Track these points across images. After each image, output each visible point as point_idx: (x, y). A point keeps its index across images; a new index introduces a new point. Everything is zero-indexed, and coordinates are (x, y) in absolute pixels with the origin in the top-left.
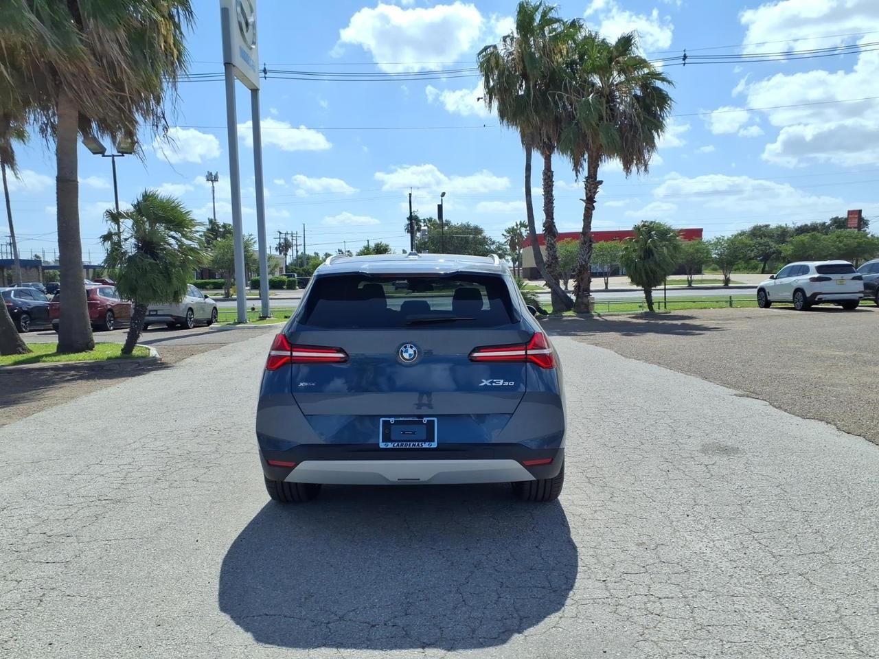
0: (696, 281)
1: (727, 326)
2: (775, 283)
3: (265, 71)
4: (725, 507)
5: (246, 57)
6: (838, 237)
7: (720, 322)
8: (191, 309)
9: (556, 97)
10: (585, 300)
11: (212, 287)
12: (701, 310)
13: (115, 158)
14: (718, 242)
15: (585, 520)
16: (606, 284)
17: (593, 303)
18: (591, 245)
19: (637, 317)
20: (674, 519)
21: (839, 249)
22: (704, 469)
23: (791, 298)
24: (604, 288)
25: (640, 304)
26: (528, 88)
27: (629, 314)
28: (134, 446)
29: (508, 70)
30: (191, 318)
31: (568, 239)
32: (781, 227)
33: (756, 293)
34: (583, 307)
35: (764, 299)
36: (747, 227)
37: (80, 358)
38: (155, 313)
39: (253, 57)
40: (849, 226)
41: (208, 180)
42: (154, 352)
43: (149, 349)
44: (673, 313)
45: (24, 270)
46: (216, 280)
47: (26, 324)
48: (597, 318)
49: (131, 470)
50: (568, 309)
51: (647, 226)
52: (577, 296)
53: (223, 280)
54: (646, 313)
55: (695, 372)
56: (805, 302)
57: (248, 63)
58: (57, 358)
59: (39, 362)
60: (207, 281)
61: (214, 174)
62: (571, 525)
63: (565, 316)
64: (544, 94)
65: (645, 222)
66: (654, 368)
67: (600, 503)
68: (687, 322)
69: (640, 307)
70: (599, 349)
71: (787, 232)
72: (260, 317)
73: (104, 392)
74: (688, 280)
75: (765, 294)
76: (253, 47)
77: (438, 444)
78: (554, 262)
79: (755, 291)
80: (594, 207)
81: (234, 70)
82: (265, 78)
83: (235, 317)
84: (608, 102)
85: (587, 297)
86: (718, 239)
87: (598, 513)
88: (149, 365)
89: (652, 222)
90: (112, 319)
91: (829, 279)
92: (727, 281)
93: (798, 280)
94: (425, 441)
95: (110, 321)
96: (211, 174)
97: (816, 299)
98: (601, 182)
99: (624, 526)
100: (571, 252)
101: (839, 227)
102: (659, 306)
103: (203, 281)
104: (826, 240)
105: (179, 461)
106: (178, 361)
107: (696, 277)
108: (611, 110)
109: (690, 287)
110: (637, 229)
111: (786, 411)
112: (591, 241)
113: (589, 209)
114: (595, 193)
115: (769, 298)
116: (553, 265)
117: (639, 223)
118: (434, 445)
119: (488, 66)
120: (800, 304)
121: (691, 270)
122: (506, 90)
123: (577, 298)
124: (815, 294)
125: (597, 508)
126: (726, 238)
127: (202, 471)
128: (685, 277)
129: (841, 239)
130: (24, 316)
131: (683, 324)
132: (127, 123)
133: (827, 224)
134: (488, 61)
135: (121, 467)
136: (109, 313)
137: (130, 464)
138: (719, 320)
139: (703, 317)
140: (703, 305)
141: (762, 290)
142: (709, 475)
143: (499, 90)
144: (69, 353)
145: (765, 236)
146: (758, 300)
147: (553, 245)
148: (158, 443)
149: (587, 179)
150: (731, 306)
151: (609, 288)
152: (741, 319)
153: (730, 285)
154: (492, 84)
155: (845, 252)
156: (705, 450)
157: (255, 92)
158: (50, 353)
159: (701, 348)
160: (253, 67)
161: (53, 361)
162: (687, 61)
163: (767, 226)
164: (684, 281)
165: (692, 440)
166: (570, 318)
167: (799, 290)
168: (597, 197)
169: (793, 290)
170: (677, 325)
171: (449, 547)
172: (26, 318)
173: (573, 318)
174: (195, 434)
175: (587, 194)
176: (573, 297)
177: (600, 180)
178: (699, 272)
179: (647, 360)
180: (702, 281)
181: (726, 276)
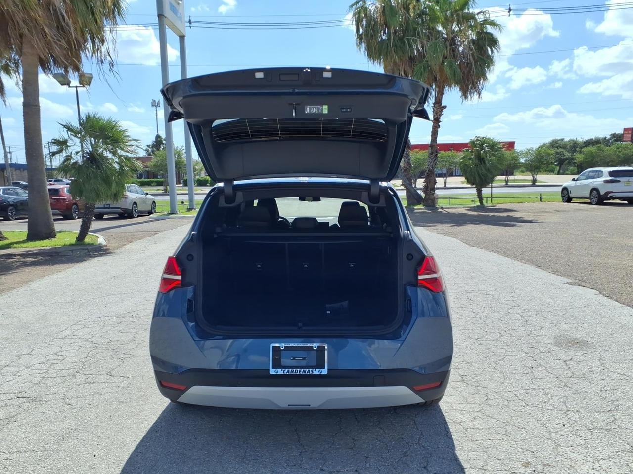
0: (511, 180)
1: (542, 219)
2: (576, 184)
3: (190, 22)
4: (597, 414)
5: (174, 10)
6: (618, 148)
7: (536, 214)
8: (135, 203)
9: (412, 41)
10: (432, 197)
11: (155, 184)
12: (518, 204)
13: (78, 88)
14: (528, 152)
15: (467, 429)
16: (445, 183)
17: (438, 199)
18: (437, 155)
19: (471, 209)
20: (552, 430)
21: (619, 157)
22: (564, 365)
23: (588, 196)
24: (443, 186)
25: (472, 199)
26: (389, 35)
27: (465, 208)
28: (65, 334)
29: (374, 20)
30: (135, 210)
31: (417, 150)
32: (573, 140)
33: (561, 190)
34: (430, 202)
35: (567, 196)
36: (548, 140)
37: (43, 245)
38: (108, 206)
39: (180, 11)
40: (624, 140)
41: (153, 106)
42: (101, 240)
43: (98, 237)
44: (498, 206)
45: (19, 171)
46: (158, 180)
47: (12, 214)
48: (441, 210)
49: (55, 362)
50: (419, 204)
51: (480, 141)
52: (425, 192)
53: (163, 179)
54: (477, 206)
55: (528, 260)
56: (600, 199)
57: (177, 16)
58: (25, 245)
59: (11, 248)
60: (151, 180)
61: (157, 101)
62: (454, 436)
63: (417, 209)
64: (401, 39)
65: (478, 137)
66: (495, 256)
67: (477, 408)
68: (510, 214)
69: (472, 201)
70: (447, 238)
71: (578, 144)
72: (188, 209)
73: (54, 277)
74: (505, 180)
75: (568, 191)
76: (180, 2)
77: (329, 370)
78: (408, 167)
79: (560, 189)
80: (439, 126)
81: (165, 20)
82: (190, 27)
83: (168, 209)
84: (451, 45)
85: (433, 194)
86: (529, 150)
87: (478, 420)
88: (96, 251)
89: (483, 138)
90: (76, 210)
91: (619, 181)
92: (534, 181)
93: (594, 182)
94: (315, 367)
95: (75, 212)
96: (155, 101)
97: (608, 197)
98: (445, 107)
99: (505, 438)
100: (419, 159)
101: (616, 141)
102: (487, 201)
103: (149, 180)
104: (609, 150)
105: (100, 351)
106: (119, 247)
107: (511, 178)
108: (454, 51)
109: (507, 186)
110: (472, 142)
111: (616, 300)
112: (437, 152)
113: (436, 127)
114: (440, 115)
115: (570, 195)
116: (407, 170)
117: (473, 138)
118: (325, 372)
119: (358, 17)
120: (595, 200)
121: (507, 173)
122: (372, 36)
123: (426, 195)
124: (608, 193)
125: (476, 414)
126: (534, 149)
127: (117, 364)
128: (503, 178)
129: (620, 149)
130: (11, 208)
131: (508, 216)
132: (74, 59)
133: (607, 138)
134: (359, 13)
135: (48, 357)
136: (74, 206)
137: (56, 354)
138: (534, 213)
139: (523, 210)
140: (520, 200)
141: (565, 189)
142: (570, 374)
143: (367, 35)
144: (35, 241)
145: (561, 147)
146: (562, 196)
147: (408, 155)
148: (86, 331)
149: (434, 104)
150: (541, 200)
151: (447, 186)
152: (551, 212)
153: (537, 184)
154: (361, 31)
155: (623, 159)
156: (558, 342)
157: (182, 38)
158: (21, 240)
159: (526, 237)
160: (181, 19)
161: (22, 247)
162: (511, 13)
163: (562, 140)
164: (501, 180)
165: (543, 331)
166: (420, 211)
167: (595, 190)
168: (442, 119)
169: (590, 190)
170: (503, 217)
171: (338, 468)
172: (13, 209)
173: (423, 211)
174: (119, 321)
175: (434, 116)
176: (423, 194)
177: (444, 105)
178: (512, 174)
179: (487, 249)
180: (514, 181)
181: (533, 177)
